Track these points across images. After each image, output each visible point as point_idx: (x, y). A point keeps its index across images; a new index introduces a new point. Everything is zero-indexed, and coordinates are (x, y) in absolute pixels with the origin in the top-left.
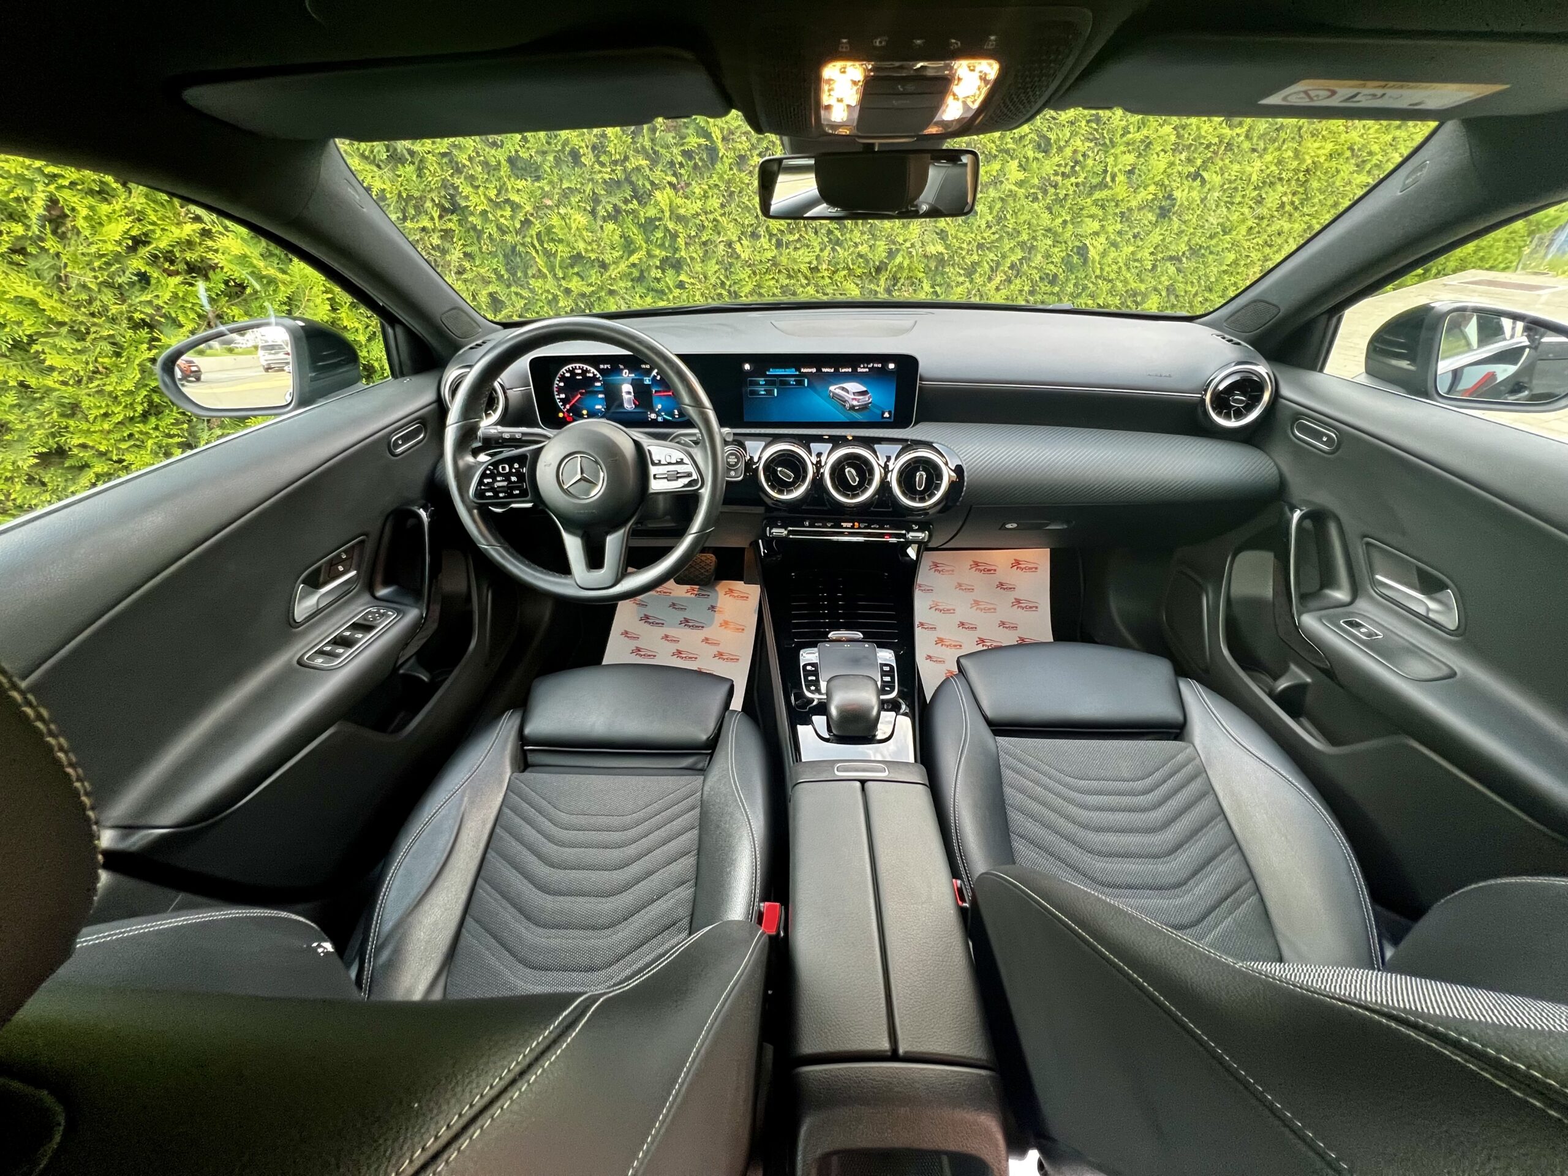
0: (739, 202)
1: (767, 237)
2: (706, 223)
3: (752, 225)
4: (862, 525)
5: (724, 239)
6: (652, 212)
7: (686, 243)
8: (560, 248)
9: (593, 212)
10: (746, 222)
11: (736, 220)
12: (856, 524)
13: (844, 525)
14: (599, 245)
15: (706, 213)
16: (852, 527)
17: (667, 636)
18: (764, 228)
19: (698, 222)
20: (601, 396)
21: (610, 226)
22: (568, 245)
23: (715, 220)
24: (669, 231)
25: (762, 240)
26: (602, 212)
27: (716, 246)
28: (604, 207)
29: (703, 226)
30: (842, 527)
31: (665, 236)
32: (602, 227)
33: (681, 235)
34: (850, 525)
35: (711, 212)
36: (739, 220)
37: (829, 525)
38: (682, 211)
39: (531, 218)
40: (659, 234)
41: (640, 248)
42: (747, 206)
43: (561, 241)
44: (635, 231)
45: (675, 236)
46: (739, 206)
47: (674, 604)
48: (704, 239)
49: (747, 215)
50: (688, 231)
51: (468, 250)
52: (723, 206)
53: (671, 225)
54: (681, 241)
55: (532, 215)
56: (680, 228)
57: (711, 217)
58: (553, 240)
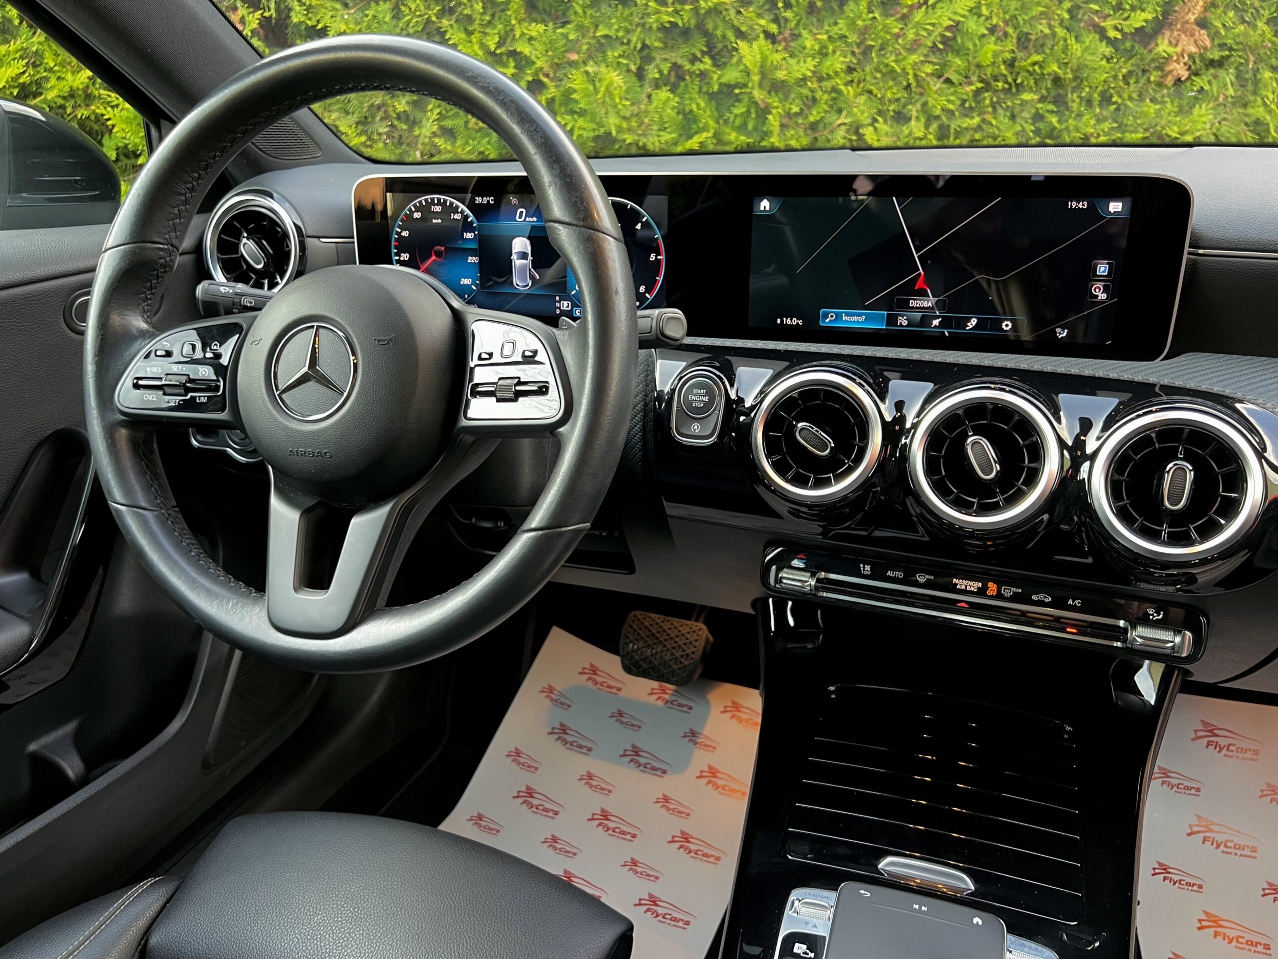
0: (879, 63)
1: (923, 120)
2: (818, 95)
3: (898, 100)
4: (1008, 592)
5: (848, 121)
6: (731, 75)
7: (783, 126)
8: (581, 122)
9: (640, 75)
10: (889, 95)
11: (870, 92)
12: (992, 588)
13: (961, 584)
14: (641, 123)
15: (820, 79)
16: (981, 592)
17: (590, 776)
18: (918, 106)
19: (805, 91)
20: (473, 260)
21: (664, 94)
22: (593, 120)
23: (834, 90)
24: (756, 103)
25: (913, 123)
26: (652, 73)
27: (832, 132)
28: (657, 66)
29: (814, 100)
30: (954, 589)
31: (748, 112)
32: (649, 96)
33: (774, 111)
34: (974, 586)
35: (829, 77)
36: (875, 91)
37: (921, 579)
38: (781, 75)
39: (545, 80)
40: (739, 109)
41: (705, 129)
42: (893, 71)
43: (582, 113)
44: (703, 104)
45: (763, 112)
46: (877, 70)
47: (620, 714)
48: (812, 119)
49: (891, 83)
50: (787, 106)
51: (448, 123)
52: (850, 70)
53: (758, 94)
54: (773, 121)
55: (547, 76)
56: (774, 101)
57: (828, 84)
58: (572, 112)
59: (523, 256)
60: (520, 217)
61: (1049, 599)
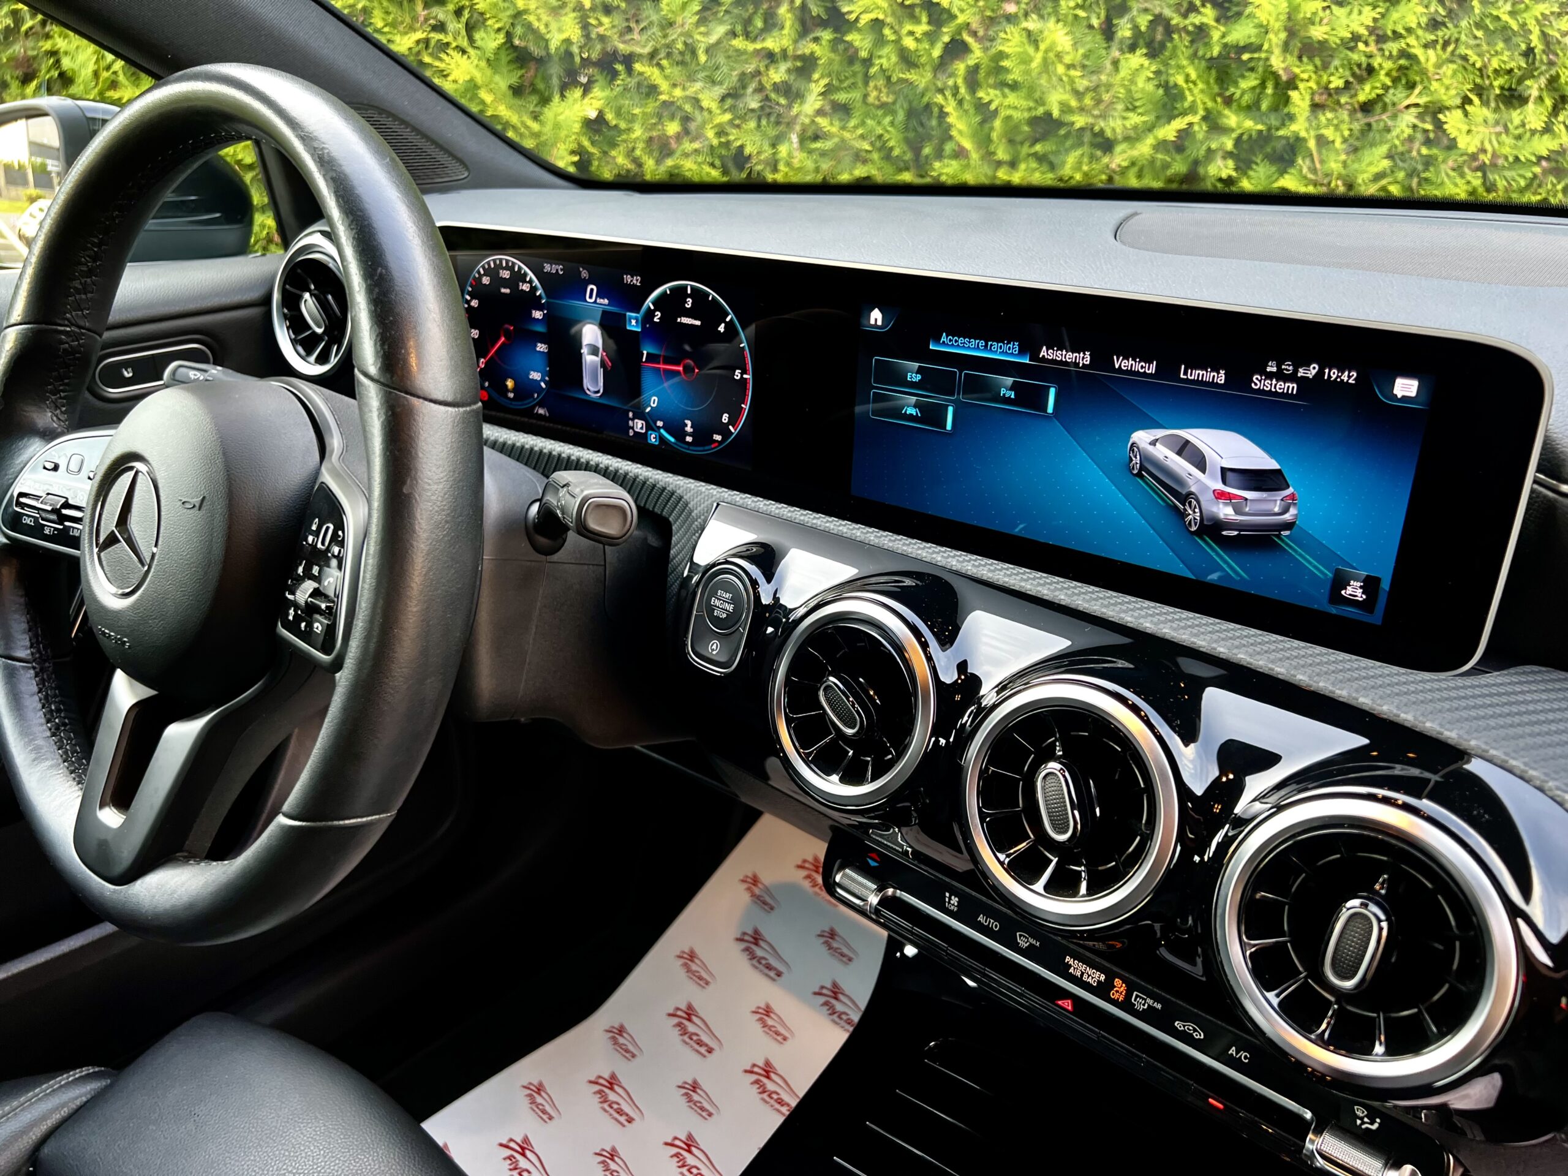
0: (1484, 15)
1: (1549, 102)
2: (1376, 62)
3: (1510, 72)
4: (1141, 1003)
5: (1422, 101)
6: (1241, 33)
7: (1316, 107)
8: (1012, 98)
9: (1108, 32)
10: (1495, 64)
11: (1465, 58)
12: (1119, 988)
13: (1077, 967)
14: (1098, 101)
15: (1381, 39)
16: (1102, 991)
18: (1543, 81)
19: (1355, 57)
20: (541, 347)
21: (1137, 60)
22: (1029, 96)
23: (1404, 54)
24: (1276, 76)
25: (1531, 106)
26: (1124, 31)
27: (1394, 117)
28: (1132, 20)
29: (1371, 70)
30: (1063, 971)
31: (1263, 85)
32: (1116, 63)
33: (1301, 86)
34: (1095, 977)
35: (1397, 36)
36: (1473, 57)
37: (1023, 943)
38: (1317, 33)
39: (969, 39)
40: (1248, 83)
41: (1192, 109)
42: (1506, 28)
43: (1014, 87)
44: (1193, 76)
45: (1285, 86)
46: (1479, 25)
48: (1362, 97)
49: (1500, 45)
50: (1325, 78)
51: (842, 97)
52: (1434, 24)
53: (1277, 62)
54: (1300, 101)
55: (974, 34)
56: (1304, 71)
57: (1393, 47)
58: (1002, 85)
59: (594, 351)
60: (591, 297)
61: (1200, 1035)
